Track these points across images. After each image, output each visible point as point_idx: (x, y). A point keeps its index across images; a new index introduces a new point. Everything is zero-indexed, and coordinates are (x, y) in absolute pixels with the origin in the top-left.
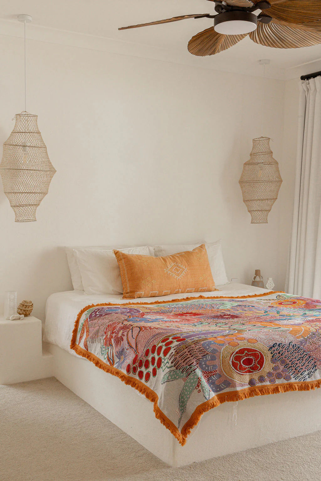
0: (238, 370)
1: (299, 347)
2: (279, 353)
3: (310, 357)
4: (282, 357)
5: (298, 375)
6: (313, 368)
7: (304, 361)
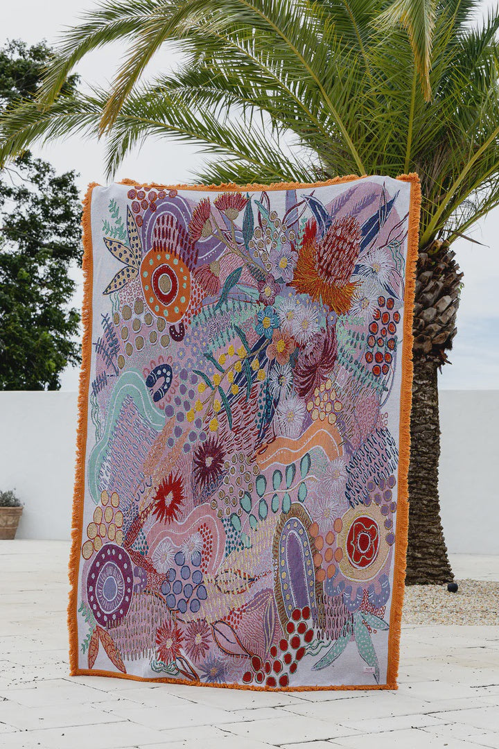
0: (371, 560)
1: (354, 458)
2: (358, 492)
3: (368, 440)
4: (363, 488)
5: (390, 463)
6: (383, 434)
7: (373, 451)
